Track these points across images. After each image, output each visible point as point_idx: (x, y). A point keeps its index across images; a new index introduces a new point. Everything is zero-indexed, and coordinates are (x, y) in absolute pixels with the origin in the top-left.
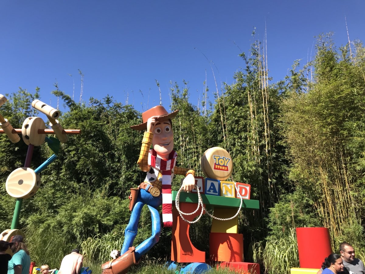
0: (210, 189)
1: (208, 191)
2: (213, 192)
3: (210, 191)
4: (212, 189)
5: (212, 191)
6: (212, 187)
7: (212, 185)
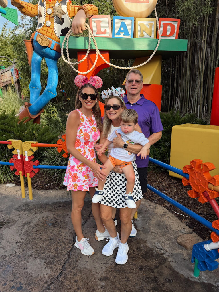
0: (120, 30)
1: (117, 34)
2: (124, 35)
3: (120, 34)
4: (122, 31)
5: (122, 33)
6: (122, 29)
7: (123, 24)
